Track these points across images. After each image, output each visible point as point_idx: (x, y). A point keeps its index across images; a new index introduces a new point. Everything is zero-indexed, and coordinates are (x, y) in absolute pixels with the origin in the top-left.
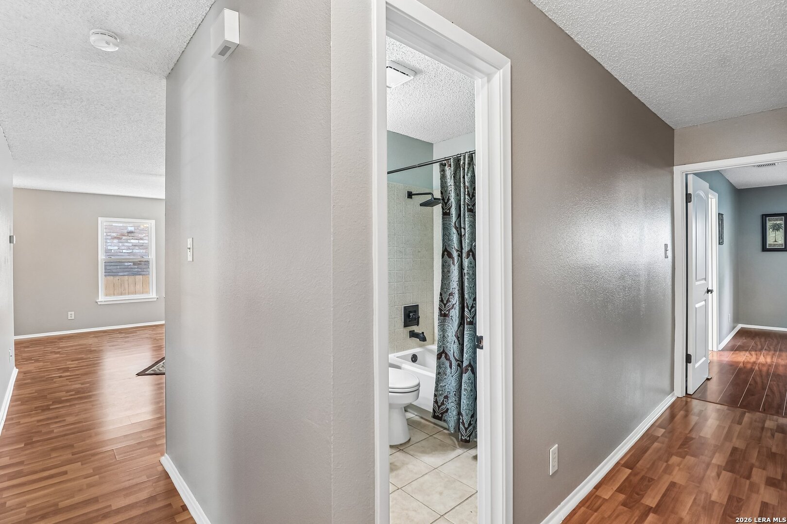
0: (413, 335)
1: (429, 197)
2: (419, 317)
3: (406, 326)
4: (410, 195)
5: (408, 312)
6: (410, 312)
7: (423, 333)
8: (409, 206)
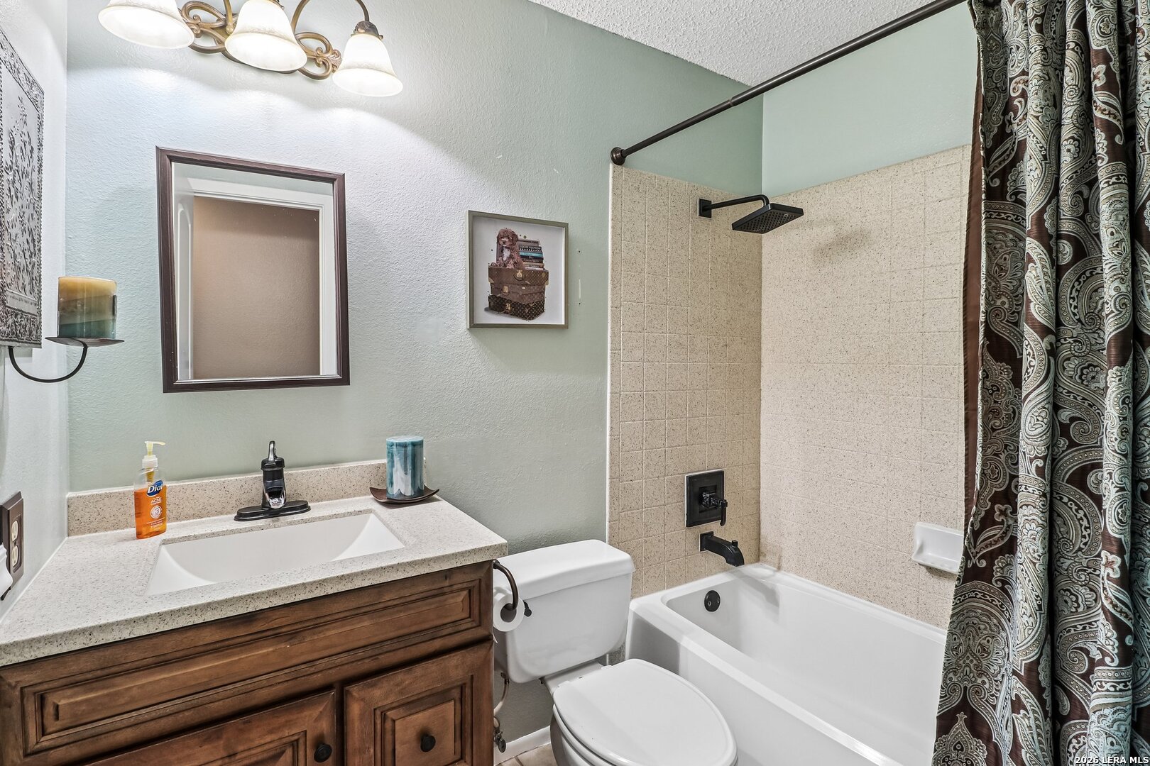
0: (709, 543)
1: (757, 206)
2: (725, 504)
3: (692, 522)
4: (706, 209)
5: (697, 490)
6: (704, 490)
7: (735, 543)
8: (702, 236)
